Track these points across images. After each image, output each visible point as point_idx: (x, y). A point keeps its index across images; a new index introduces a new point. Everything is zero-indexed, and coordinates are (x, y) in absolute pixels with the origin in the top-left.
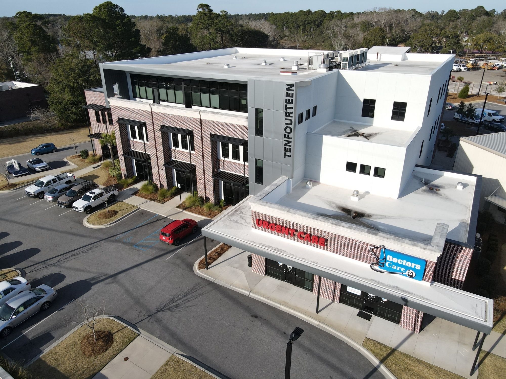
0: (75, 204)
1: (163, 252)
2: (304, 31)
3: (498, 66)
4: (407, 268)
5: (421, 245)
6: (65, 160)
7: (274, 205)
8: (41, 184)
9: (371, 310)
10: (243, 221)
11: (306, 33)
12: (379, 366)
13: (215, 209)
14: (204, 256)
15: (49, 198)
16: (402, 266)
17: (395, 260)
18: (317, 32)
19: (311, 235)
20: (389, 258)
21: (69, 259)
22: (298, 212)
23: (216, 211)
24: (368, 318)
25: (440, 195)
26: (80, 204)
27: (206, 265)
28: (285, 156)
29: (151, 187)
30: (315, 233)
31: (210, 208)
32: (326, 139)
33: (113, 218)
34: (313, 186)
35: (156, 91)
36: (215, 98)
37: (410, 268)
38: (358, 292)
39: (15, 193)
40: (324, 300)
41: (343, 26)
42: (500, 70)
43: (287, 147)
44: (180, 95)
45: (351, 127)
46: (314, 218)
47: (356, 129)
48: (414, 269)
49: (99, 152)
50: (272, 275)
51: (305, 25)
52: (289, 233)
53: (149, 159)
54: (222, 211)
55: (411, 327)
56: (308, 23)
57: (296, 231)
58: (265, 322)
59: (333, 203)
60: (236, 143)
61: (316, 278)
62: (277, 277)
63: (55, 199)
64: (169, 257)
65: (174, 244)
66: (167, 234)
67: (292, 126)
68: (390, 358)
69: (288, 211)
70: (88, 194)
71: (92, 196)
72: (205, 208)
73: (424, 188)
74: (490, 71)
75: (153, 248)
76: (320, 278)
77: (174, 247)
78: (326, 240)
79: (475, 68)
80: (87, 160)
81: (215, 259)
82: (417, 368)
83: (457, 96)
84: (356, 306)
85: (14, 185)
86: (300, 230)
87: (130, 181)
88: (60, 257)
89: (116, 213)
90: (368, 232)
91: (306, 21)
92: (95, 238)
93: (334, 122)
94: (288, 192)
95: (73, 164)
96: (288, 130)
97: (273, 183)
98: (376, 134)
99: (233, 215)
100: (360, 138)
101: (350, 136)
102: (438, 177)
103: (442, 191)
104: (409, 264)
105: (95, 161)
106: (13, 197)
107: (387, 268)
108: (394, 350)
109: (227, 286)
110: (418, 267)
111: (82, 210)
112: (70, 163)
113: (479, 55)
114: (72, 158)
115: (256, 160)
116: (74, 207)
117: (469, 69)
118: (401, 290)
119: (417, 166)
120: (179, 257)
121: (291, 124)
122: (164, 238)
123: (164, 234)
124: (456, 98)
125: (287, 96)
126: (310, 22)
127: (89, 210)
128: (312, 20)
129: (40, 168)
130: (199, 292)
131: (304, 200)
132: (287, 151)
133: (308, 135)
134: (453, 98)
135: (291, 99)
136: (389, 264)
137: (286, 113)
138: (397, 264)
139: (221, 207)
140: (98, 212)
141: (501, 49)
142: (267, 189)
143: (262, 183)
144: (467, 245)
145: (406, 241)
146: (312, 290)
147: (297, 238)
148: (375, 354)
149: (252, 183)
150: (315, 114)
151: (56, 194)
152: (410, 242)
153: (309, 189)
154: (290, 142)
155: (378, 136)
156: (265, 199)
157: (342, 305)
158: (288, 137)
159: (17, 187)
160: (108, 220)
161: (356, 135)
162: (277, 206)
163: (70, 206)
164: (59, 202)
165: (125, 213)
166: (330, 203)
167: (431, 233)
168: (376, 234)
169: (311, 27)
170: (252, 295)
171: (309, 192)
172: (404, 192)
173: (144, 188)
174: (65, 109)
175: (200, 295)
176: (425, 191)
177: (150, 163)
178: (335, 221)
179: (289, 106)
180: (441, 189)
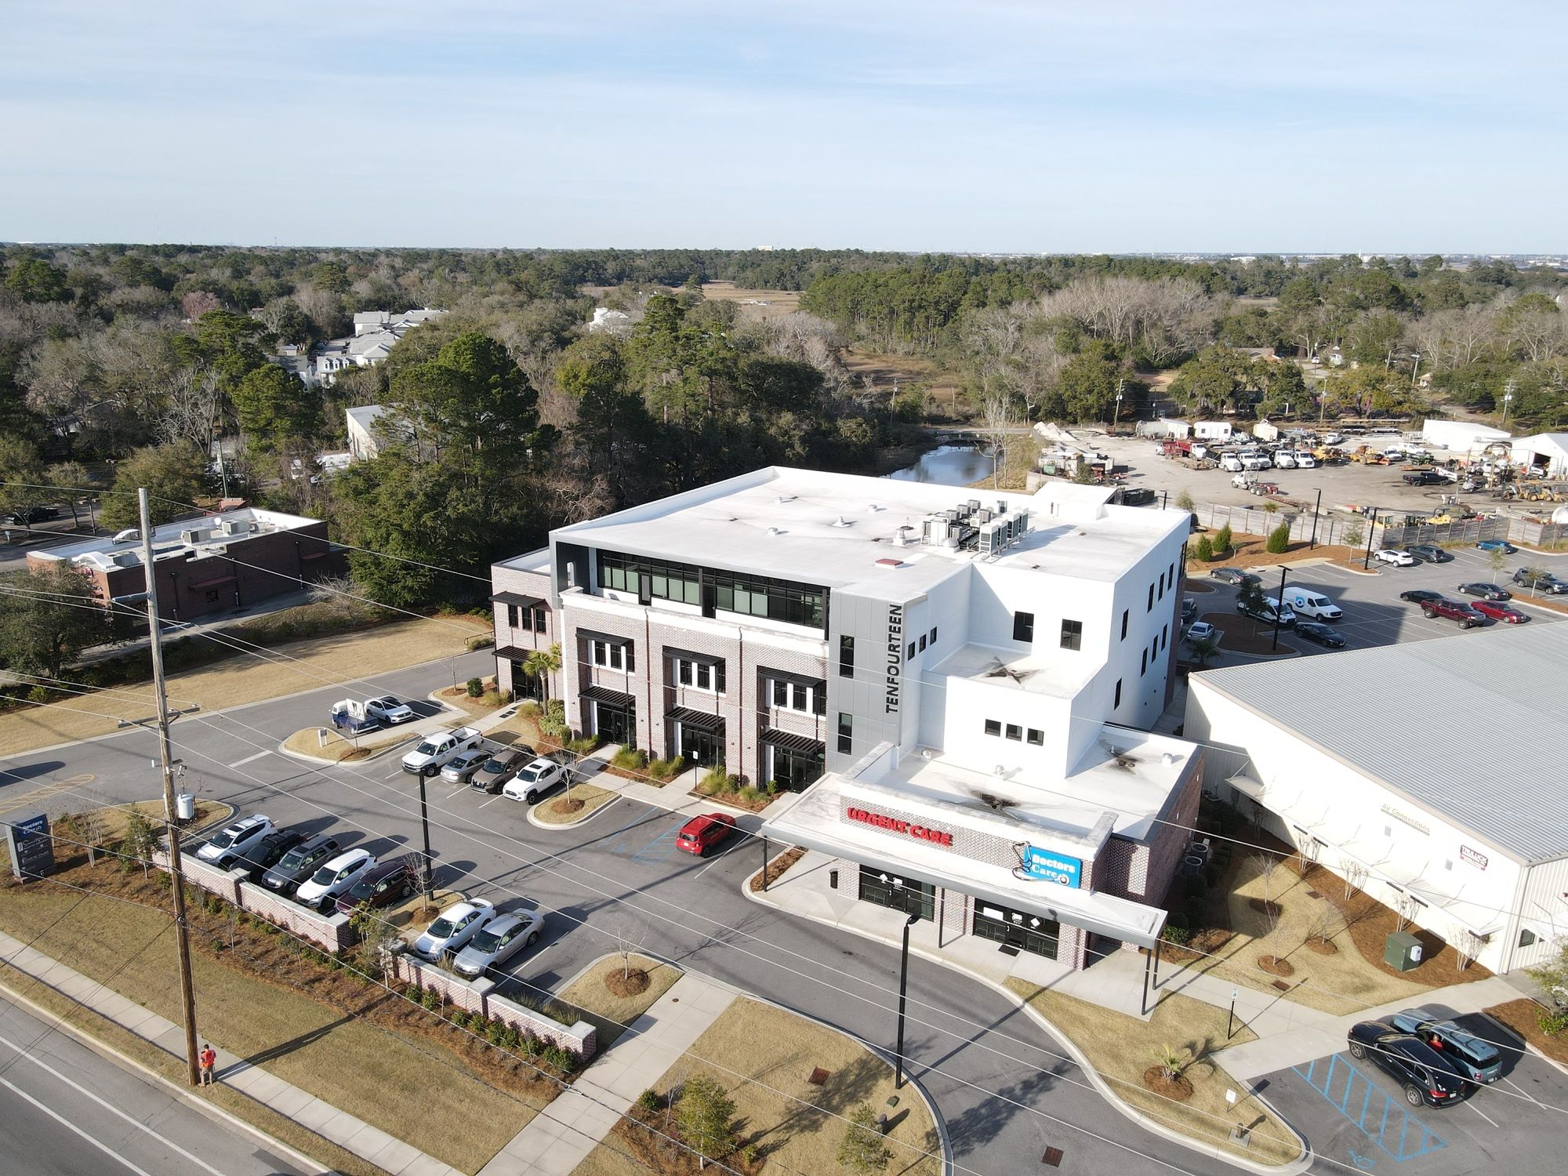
0: (508, 786)
1: (681, 869)
2: (909, 324)
3: (1391, 456)
4: (1059, 872)
5: (1074, 838)
6: (432, 698)
7: (875, 787)
8: (427, 749)
9: (1017, 943)
10: (823, 814)
11: (915, 334)
12: (1022, 1007)
13: (760, 798)
14: (762, 868)
15: (450, 775)
16: (1052, 869)
17: (1043, 861)
18: (945, 334)
19: (929, 830)
20: (1036, 858)
21: (531, 877)
22: (911, 796)
23: (762, 802)
24: (1014, 953)
25: (1133, 773)
26: (517, 787)
27: (763, 884)
28: (888, 710)
29: (633, 758)
30: (935, 828)
31: (750, 795)
32: (953, 683)
33: (580, 811)
34: (933, 757)
35: (646, 579)
36: (761, 601)
37: (1062, 872)
38: (999, 915)
39: (374, 767)
40: (950, 932)
41: (1011, 329)
42: (1397, 466)
43: (891, 697)
44: (694, 589)
45: (996, 658)
46: (933, 805)
47: (1003, 662)
48: (1067, 873)
49: (506, 683)
50: (870, 899)
51: (911, 310)
52: (898, 829)
53: (633, 703)
54: (772, 801)
55: (1072, 961)
56: (920, 307)
57: (908, 825)
58: (864, 960)
59: (965, 785)
60: (801, 682)
61: (938, 891)
62: (879, 902)
63: (466, 778)
64: (697, 875)
65: (702, 855)
66: (692, 836)
67: (898, 666)
68: (1039, 997)
69: (897, 796)
70: (527, 768)
71: (538, 771)
72: (741, 796)
73: (1113, 761)
74: (1370, 468)
75: (665, 861)
76: (943, 890)
77: (703, 860)
78: (951, 837)
79: (1336, 460)
80: (483, 700)
81: (775, 878)
82: (1073, 1008)
83: (1264, 546)
84: (998, 939)
85: (365, 752)
86: (913, 823)
87: (588, 744)
88: (516, 874)
89: (582, 803)
90: (1007, 823)
91: (914, 300)
92: (558, 846)
93: (968, 646)
94: (893, 768)
95: (455, 708)
96: (893, 671)
97: (870, 753)
98: (1035, 672)
99: (805, 803)
100: (1008, 680)
101: (992, 675)
102: (1139, 743)
103: (1138, 767)
104: (1061, 866)
105: (501, 703)
106: (374, 774)
107: (1035, 875)
108: (1044, 989)
109: (801, 914)
110: (1072, 869)
111: (523, 797)
112: (445, 704)
113: (1350, 420)
114: (444, 693)
115: (840, 714)
116: (508, 792)
117: (1319, 463)
118: (1050, 901)
119: (1108, 723)
120: (711, 875)
121: (897, 662)
122: (686, 844)
123: (685, 838)
124: (1262, 552)
125: (891, 621)
126: (925, 303)
127: (534, 797)
128: (930, 298)
129: (399, 716)
130: (756, 923)
131: (917, 780)
132: (892, 702)
133: (924, 674)
134: (1255, 552)
135: (897, 626)
136: (1037, 869)
137: (890, 646)
138: (1046, 867)
139: (769, 795)
140: (549, 802)
141: (1408, 405)
142: (862, 762)
143: (849, 752)
144: (1142, 843)
145: (1055, 833)
146: (932, 919)
147: (909, 835)
148: (1018, 993)
149: (831, 752)
150: (934, 640)
151: (465, 768)
152: (1060, 835)
153: (925, 762)
154: (896, 689)
155: (1037, 676)
156: (861, 777)
157: (978, 939)
158: (893, 682)
159: (373, 754)
160: (572, 815)
161: (1002, 673)
162: (880, 788)
163: (497, 789)
164: (475, 784)
165: (598, 804)
166: (959, 785)
167: (1091, 827)
168: (1017, 826)
169: (927, 318)
170: (842, 926)
171: (926, 768)
172: (1077, 767)
173: (620, 758)
174: (391, 580)
175: (760, 927)
176: (1112, 767)
177: (634, 712)
178: (963, 809)
179: (894, 635)
180: (1136, 764)
